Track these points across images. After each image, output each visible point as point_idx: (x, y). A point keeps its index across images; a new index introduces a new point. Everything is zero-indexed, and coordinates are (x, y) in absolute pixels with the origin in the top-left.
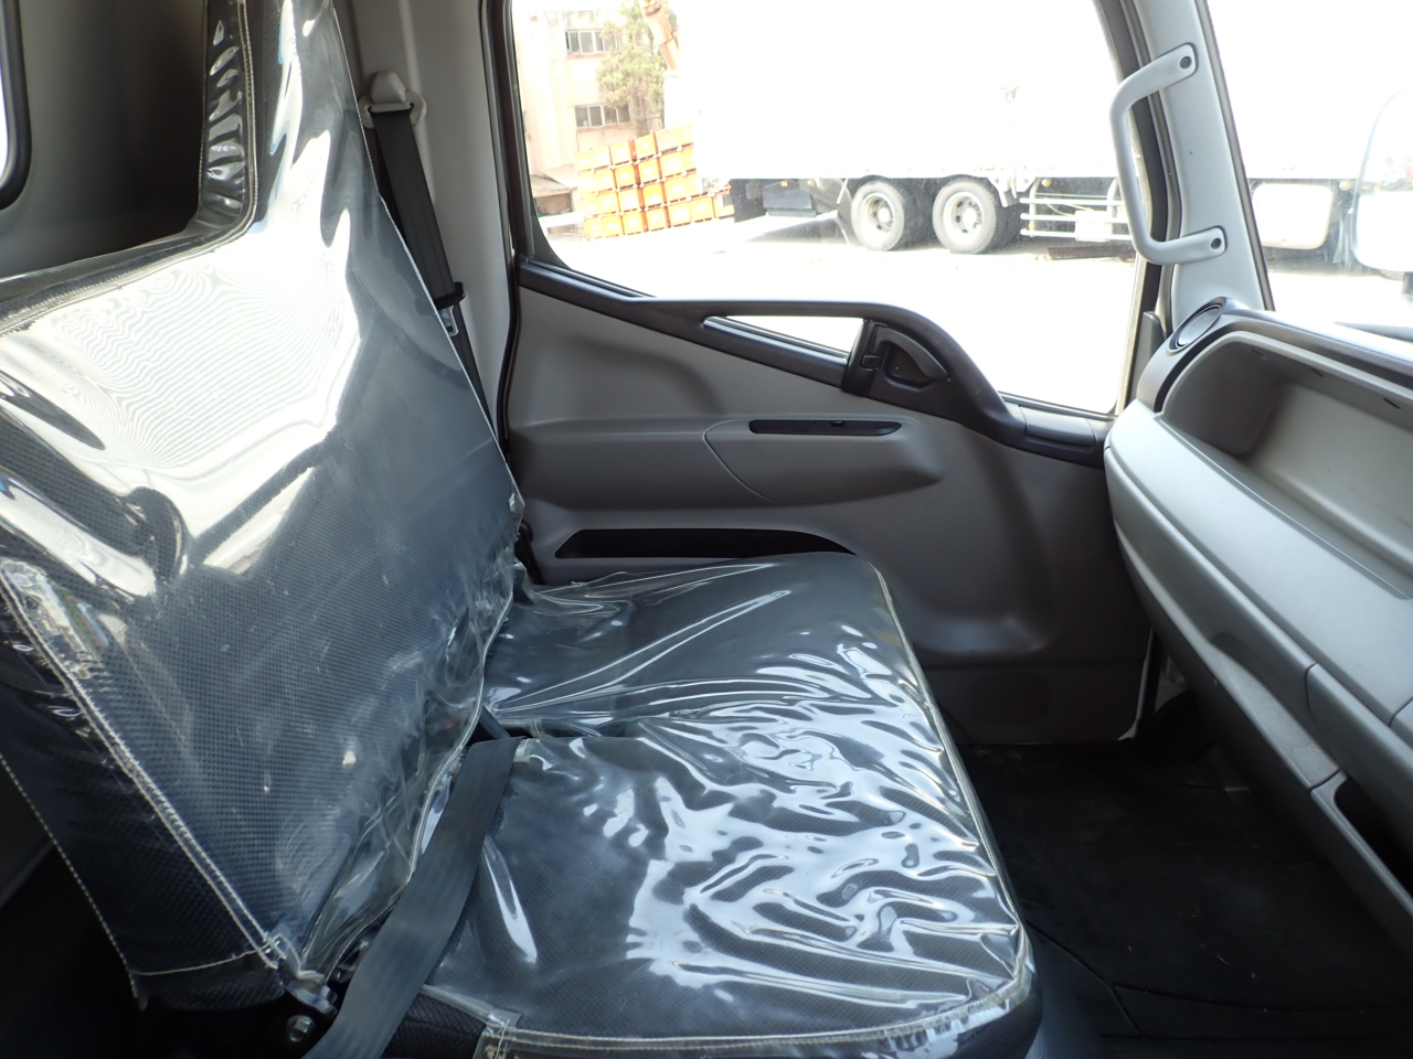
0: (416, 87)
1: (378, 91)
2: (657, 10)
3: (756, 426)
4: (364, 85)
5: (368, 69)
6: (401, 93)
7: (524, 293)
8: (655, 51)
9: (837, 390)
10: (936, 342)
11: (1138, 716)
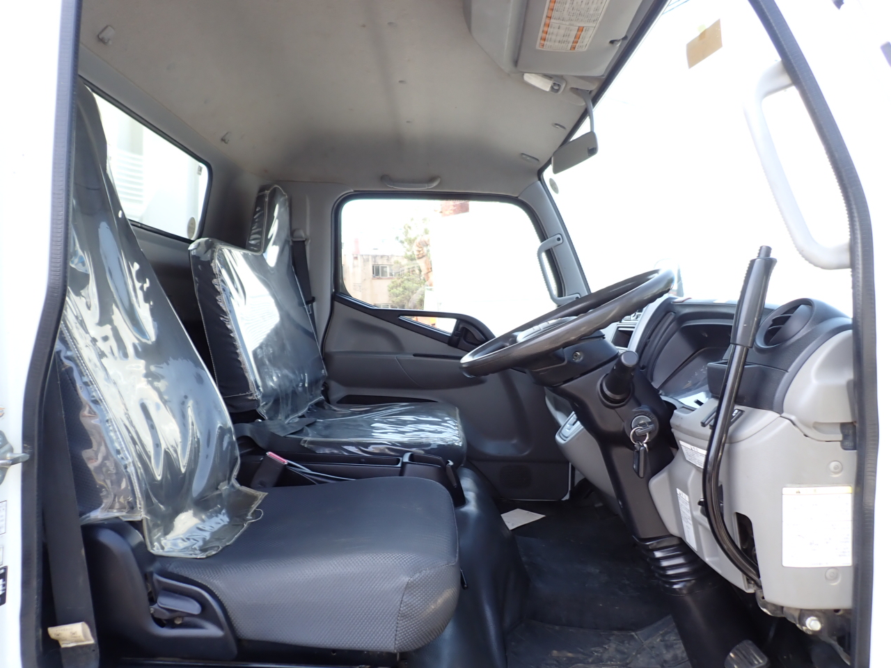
0: (308, 233)
1: (296, 234)
2: (423, 256)
3: (415, 355)
4: (292, 232)
5: (294, 227)
6: (303, 235)
7: (336, 304)
8: (422, 278)
9: (446, 345)
10: (481, 328)
11: (569, 489)
